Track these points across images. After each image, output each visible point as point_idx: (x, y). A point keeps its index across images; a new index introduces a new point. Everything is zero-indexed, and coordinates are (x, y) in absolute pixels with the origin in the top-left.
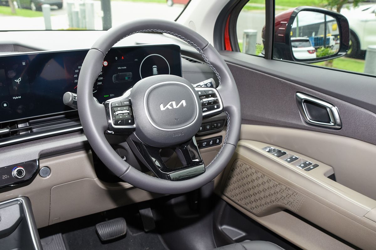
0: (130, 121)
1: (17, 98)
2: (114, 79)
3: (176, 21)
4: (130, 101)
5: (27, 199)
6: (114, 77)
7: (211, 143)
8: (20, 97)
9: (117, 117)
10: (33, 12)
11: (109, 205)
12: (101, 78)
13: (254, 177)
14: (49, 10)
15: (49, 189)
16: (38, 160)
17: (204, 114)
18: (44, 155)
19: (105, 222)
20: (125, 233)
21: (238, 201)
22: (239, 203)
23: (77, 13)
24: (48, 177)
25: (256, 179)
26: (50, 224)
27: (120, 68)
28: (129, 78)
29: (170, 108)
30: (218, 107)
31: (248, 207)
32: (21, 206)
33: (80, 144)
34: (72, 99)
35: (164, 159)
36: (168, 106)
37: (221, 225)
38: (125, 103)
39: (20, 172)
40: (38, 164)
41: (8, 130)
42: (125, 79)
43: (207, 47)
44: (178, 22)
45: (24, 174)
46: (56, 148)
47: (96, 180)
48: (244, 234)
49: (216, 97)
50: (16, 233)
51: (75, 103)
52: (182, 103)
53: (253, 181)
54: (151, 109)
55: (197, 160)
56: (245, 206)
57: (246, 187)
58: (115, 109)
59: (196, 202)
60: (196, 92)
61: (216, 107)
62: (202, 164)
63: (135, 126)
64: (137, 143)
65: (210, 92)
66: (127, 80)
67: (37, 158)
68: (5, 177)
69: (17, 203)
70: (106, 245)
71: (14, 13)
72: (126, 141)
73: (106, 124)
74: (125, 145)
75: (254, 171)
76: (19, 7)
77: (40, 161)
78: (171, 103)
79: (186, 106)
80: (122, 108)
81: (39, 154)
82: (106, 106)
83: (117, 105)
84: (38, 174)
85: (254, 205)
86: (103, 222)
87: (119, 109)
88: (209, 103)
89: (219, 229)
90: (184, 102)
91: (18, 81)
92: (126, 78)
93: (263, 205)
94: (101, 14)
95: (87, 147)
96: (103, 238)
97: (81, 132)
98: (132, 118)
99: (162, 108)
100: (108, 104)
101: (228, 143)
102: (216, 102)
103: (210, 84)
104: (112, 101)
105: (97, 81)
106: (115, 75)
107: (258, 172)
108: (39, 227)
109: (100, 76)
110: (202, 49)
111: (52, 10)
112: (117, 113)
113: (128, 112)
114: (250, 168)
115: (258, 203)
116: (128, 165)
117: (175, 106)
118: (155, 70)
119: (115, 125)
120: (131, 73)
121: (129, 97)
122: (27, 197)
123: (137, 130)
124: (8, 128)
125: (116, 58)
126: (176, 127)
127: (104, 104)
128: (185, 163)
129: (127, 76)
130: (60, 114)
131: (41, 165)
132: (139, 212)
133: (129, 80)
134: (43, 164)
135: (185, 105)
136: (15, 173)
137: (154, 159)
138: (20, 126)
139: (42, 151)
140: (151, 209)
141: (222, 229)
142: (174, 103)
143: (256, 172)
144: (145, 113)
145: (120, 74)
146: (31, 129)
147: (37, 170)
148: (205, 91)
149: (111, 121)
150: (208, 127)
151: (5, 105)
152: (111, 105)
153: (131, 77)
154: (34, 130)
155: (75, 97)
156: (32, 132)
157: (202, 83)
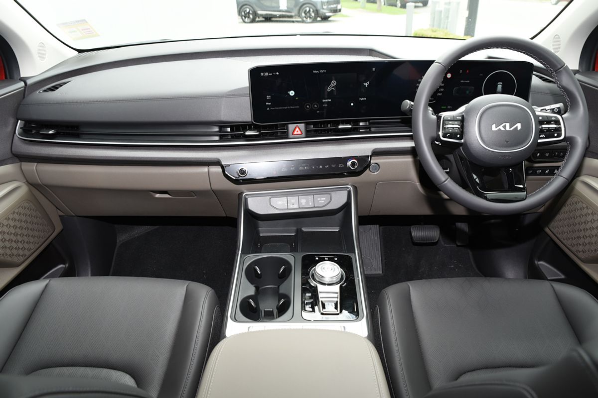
0: (458, 136)
1: (363, 99)
2: (455, 92)
3: (532, 39)
4: (463, 116)
5: (355, 188)
7: (547, 172)
8: (365, 99)
9: (447, 130)
10: (398, 9)
11: (426, 211)
12: (442, 90)
13: (589, 218)
14: (413, 7)
15: (374, 184)
16: (371, 156)
17: (540, 141)
18: (377, 153)
19: (420, 226)
20: (436, 241)
21: (564, 240)
22: (564, 242)
23: (441, 12)
24: (376, 173)
25: (591, 221)
26: (370, 215)
27: (463, 81)
28: (470, 92)
29: (503, 129)
30: (559, 136)
31: (574, 249)
32: (349, 192)
33: (409, 149)
34: (409, 107)
35: (486, 178)
36: (501, 127)
37: (539, 260)
38: (458, 118)
39: (353, 164)
40: (369, 160)
41: (350, 126)
42: (466, 93)
43: (562, 69)
44: (535, 41)
45: (357, 165)
46: (388, 148)
47: (418, 184)
48: (563, 277)
49: (560, 124)
50: (340, 214)
51: (411, 111)
52: (517, 127)
53: (586, 222)
54: (482, 128)
55: (521, 186)
56: (570, 247)
57: (576, 228)
58: (447, 122)
59: (517, 230)
60: (536, 117)
61: (556, 135)
62: (524, 192)
63: (463, 141)
64: (462, 158)
65: (554, 119)
66: (468, 94)
67: (370, 154)
68: (341, 165)
69: (346, 190)
70: (416, 247)
71: (379, 10)
72: (452, 154)
73: (435, 135)
74: (451, 157)
75: (590, 211)
76: (385, 4)
77: (372, 157)
78: (504, 124)
79: (520, 130)
80: (453, 122)
81: (372, 151)
82: (439, 118)
83: (449, 118)
84: (368, 169)
85: (581, 248)
86: (418, 225)
87: (450, 123)
88: (549, 130)
89: (535, 263)
90: (519, 126)
91: (366, 84)
92: (468, 92)
93: (592, 251)
94: (466, 14)
95: (414, 152)
96: (415, 240)
97: (411, 138)
98: (462, 132)
99: (494, 128)
100: (441, 116)
101: (560, 176)
102: (558, 130)
103: (557, 110)
104: (445, 115)
105: (437, 91)
106: (457, 88)
107: (595, 214)
108: (359, 215)
109: (441, 87)
110: (555, 72)
111: (416, 7)
112: (447, 126)
113: (459, 127)
114: (587, 207)
115: (587, 248)
116: (447, 176)
117: (508, 128)
118: (500, 87)
119: (443, 137)
120: (473, 88)
121: (463, 112)
122: (356, 187)
123: (465, 145)
124: (350, 125)
125: (461, 71)
126: (505, 149)
127: (437, 116)
128: (506, 186)
130: (397, 118)
131: (372, 161)
132: (455, 225)
134: (374, 160)
135: (519, 128)
136: (349, 163)
137: (475, 177)
138: (361, 124)
139: (376, 149)
140: (468, 224)
141: (538, 264)
142: (508, 125)
143: (592, 214)
144: (475, 131)
145: (462, 87)
146: (369, 128)
147: (368, 165)
148: (547, 117)
149: (441, 133)
150: (547, 155)
151: (352, 104)
152: (444, 118)
153: (472, 91)
154: (373, 129)
155: (412, 105)
156: (370, 130)
157: (547, 107)
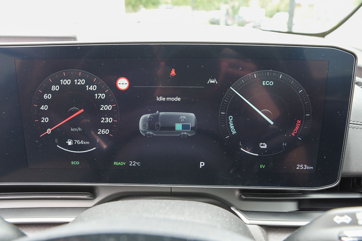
2: (144, 126)
6: (145, 119)
27: (164, 99)
28: (185, 127)
42: (174, 128)
66: (179, 132)
92: (179, 127)
106: (148, 116)
120: (193, 115)
129: (179, 122)
133: (186, 133)
145: (161, 113)
153: (192, 124)
